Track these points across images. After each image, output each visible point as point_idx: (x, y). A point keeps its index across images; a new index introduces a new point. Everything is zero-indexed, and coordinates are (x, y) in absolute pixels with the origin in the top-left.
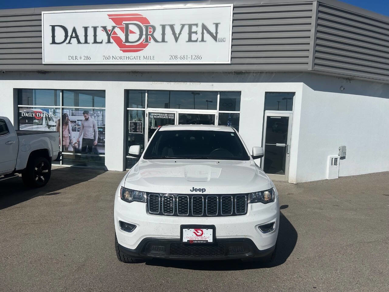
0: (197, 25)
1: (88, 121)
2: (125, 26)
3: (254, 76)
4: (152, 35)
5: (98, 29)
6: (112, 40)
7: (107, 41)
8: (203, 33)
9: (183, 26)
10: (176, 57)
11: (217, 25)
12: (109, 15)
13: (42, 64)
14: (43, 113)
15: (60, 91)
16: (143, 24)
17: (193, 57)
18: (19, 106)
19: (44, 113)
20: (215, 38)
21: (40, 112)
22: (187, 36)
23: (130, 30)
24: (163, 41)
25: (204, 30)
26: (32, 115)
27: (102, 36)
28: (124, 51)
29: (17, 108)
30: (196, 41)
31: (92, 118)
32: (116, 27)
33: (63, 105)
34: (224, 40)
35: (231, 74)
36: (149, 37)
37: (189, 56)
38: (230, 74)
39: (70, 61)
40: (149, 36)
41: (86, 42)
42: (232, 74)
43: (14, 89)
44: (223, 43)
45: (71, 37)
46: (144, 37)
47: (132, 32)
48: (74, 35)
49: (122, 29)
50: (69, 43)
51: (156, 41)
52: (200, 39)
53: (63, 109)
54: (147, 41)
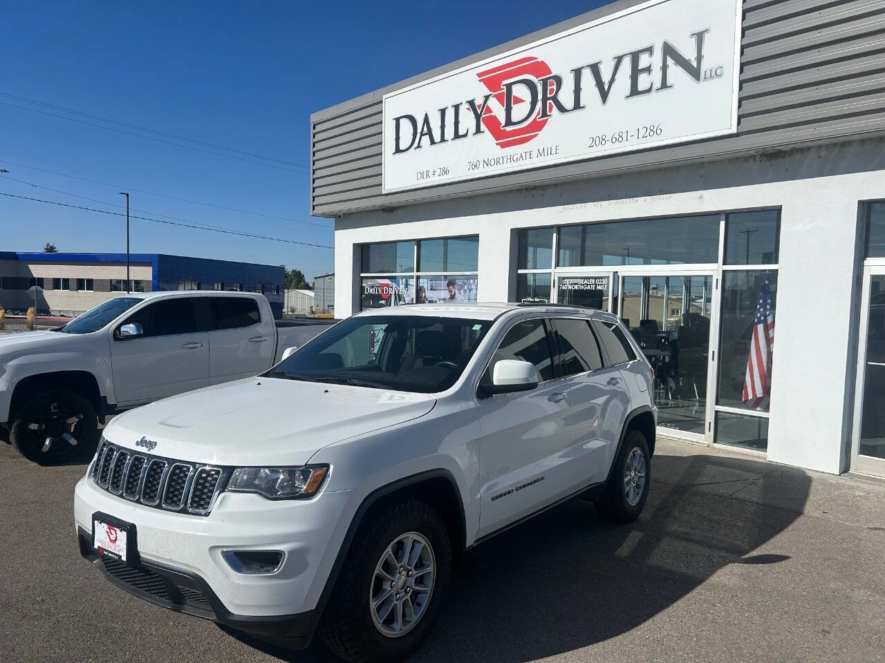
0: (650, 50)
1: (454, 300)
2: (505, 91)
3: (820, 157)
4: (555, 99)
5: (461, 107)
6: (483, 127)
7: (474, 130)
8: (664, 68)
9: (619, 60)
10: (603, 140)
11: (700, 37)
12: (479, 75)
13: (382, 195)
14: (392, 287)
15: (414, 242)
16: (537, 78)
17: (642, 132)
18: (362, 275)
19: (394, 287)
20: (695, 73)
21: (388, 286)
22: (629, 82)
23: (515, 97)
24: (577, 106)
25: (668, 57)
26: (378, 291)
27: (468, 121)
28: (503, 145)
29: (359, 279)
30: (649, 91)
31: (460, 294)
32: (489, 96)
33: (418, 270)
34: (719, 72)
35: (751, 161)
36: (550, 103)
37: (633, 132)
38: (748, 161)
39: (420, 182)
40: (548, 102)
41: (443, 140)
42: (755, 160)
43: (355, 245)
44: (717, 80)
45: (422, 135)
46: (539, 105)
47: (518, 101)
48: (425, 129)
49: (499, 98)
50: (419, 146)
51: (562, 109)
52: (658, 84)
53: (418, 278)
54: (544, 114)
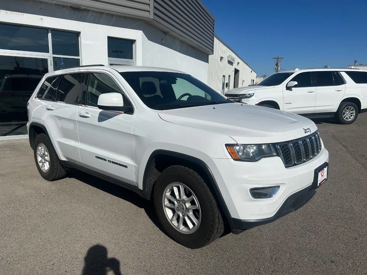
3: (93, 15)
38: (64, 8)
42: (67, 8)
